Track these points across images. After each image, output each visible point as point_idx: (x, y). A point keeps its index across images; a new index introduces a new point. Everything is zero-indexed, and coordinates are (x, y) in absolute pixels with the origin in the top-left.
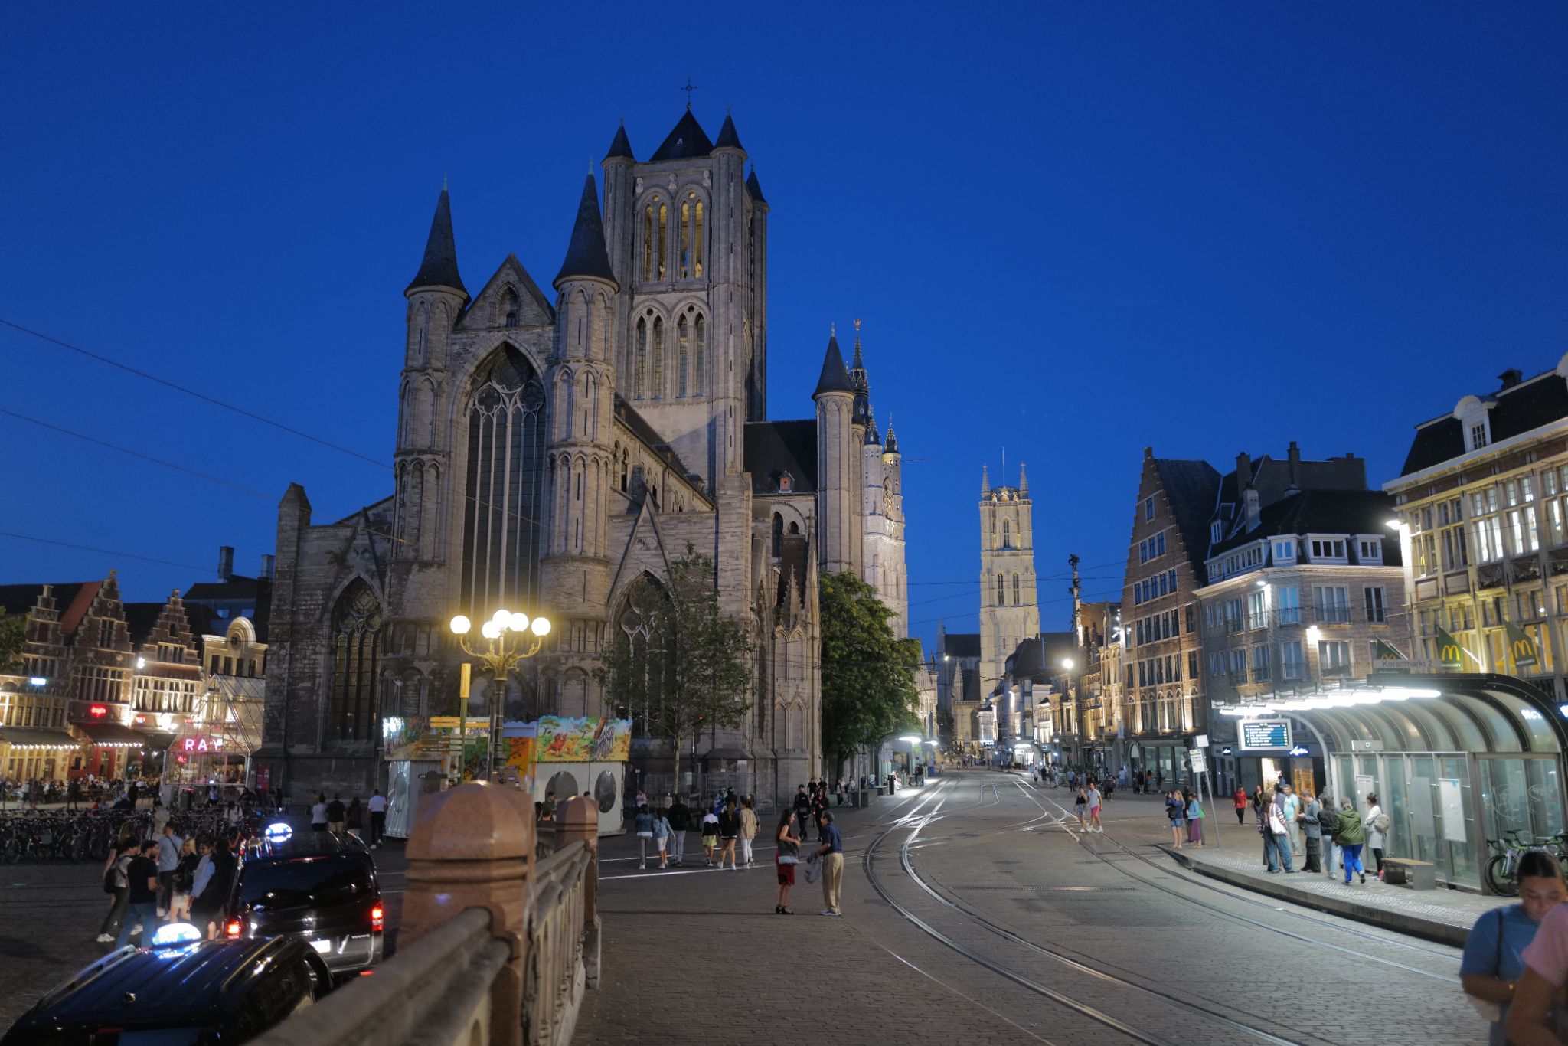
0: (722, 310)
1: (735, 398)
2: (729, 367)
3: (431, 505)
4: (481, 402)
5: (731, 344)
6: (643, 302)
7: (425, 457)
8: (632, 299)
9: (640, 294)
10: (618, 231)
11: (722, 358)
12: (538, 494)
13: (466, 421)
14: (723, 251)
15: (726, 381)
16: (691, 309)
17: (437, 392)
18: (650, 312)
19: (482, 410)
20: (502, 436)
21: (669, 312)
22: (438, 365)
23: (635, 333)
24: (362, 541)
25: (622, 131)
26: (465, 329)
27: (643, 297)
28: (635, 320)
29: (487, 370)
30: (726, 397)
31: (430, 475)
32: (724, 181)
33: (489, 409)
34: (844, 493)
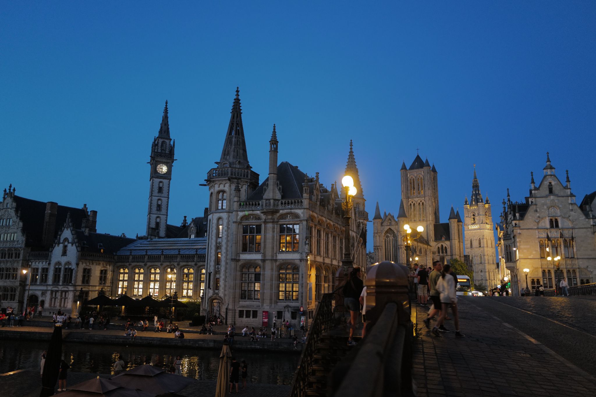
0: (428, 202)
1: (432, 221)
2: (430, 214)
3: (380, 255)
4: (386, 237)
5: (430, 209)
6: (411, 200)
7: (379, 247)
8: (408, 200)
9: (410, 198)
10: (405, 186)
11: (428, 212)
12: (397, 253)
13: (384, 240)
14: (427, 189)
15: (429, 217)
16: (421, 201)
17: (379, 236)
18: (412, 202)
19: (386, 239)
20: (390, 243)
21: (416, 202)
22: (379, 232)
23: (409, 207)
24: (369, 260)
25: (404, 163)
26: (383, 226)
27: (411, 199)
28: (409, 204)
29: (387, 232)
30: (430, 221)
31: (380, 250)
32: (426, 174)
33: (388, 238)
34: (456, 241)
